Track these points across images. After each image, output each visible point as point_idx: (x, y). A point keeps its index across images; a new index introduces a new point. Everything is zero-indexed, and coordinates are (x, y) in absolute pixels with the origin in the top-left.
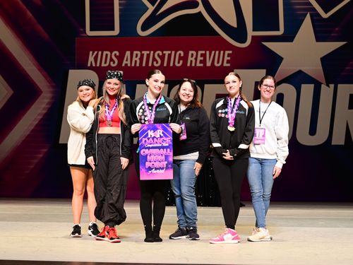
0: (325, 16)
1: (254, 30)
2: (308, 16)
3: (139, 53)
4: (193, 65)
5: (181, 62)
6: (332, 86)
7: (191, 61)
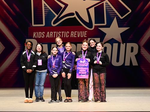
0: (121, 18)
1: (95, 24)
2: (115, 18)
3: (52, 32)
4: (73, 37)
5: (68, 36)
6: (125, 44)
7: (72, 35)
